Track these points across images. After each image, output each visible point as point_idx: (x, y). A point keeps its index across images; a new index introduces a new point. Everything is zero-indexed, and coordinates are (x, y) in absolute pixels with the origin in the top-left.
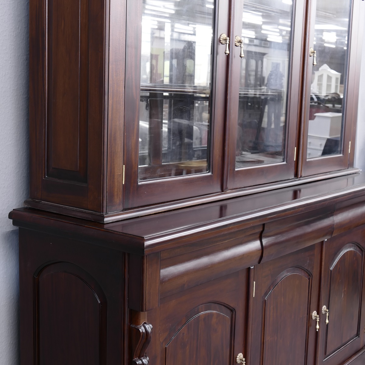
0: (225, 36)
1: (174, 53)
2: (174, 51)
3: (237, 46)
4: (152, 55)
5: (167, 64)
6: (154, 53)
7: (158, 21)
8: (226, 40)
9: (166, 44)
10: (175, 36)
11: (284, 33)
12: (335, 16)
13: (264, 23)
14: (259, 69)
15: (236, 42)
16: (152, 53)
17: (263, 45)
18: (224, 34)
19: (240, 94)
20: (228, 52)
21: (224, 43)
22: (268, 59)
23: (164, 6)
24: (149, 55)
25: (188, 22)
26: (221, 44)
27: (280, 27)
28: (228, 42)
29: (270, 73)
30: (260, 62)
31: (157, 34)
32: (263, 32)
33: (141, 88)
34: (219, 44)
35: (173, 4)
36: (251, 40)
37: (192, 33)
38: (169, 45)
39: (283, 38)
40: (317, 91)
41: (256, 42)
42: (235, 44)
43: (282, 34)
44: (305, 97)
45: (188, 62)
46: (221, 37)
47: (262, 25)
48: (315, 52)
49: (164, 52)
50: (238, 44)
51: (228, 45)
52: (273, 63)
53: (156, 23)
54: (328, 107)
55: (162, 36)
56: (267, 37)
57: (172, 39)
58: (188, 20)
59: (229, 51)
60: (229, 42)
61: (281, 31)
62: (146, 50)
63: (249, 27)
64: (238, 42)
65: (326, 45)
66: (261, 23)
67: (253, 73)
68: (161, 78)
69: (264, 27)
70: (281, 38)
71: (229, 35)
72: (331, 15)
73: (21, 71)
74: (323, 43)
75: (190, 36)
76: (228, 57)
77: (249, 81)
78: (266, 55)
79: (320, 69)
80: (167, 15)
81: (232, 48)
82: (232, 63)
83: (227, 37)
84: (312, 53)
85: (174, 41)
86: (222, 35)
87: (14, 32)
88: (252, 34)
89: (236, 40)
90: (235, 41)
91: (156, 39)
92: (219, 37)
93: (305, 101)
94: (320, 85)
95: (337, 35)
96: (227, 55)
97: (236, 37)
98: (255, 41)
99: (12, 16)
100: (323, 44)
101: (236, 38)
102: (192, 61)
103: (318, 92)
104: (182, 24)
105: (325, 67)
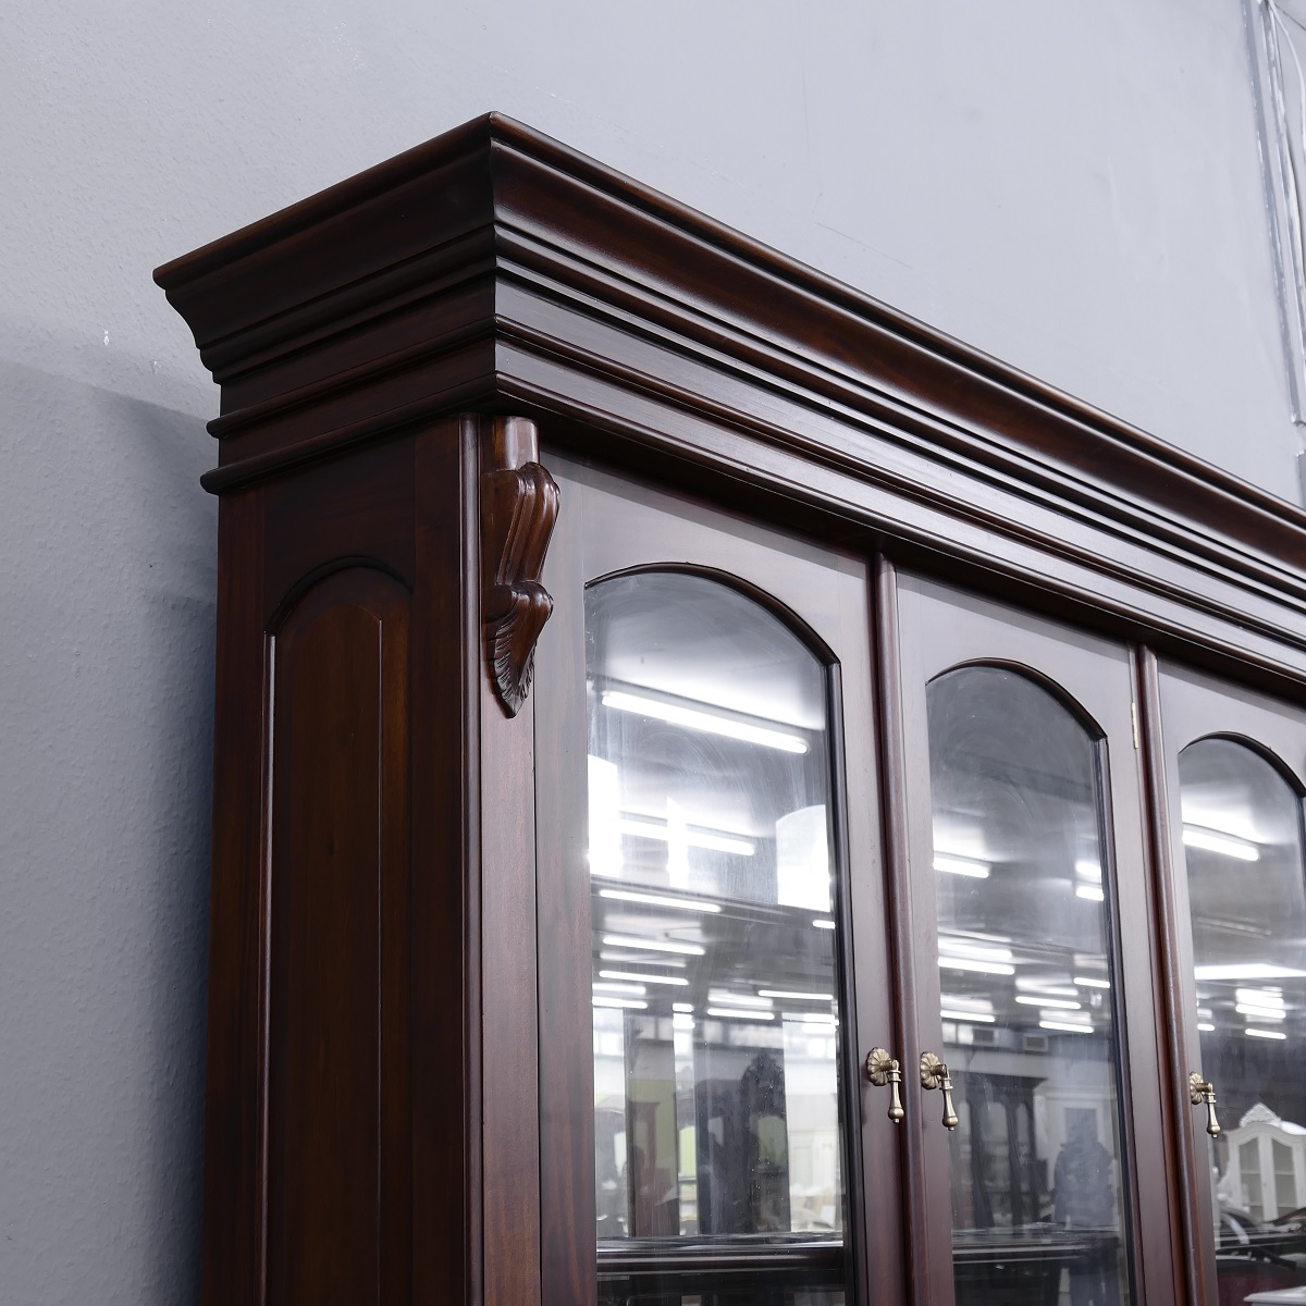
0: (882, 1055)
1: (709, 1095)
2: (709, 1089)
3: (931, 1088)
4: (632, 1107)
5: (688, 1136)
6: (639, 1098)
7: (646, 984)
8: (888, 1069)
9: (679, 1067)
10: (712, 1032)
11: (1096, 1000)
12: (1269, 933)
13: (1022, 970)
14: (1022, 1137)
15: (924, 1075)
16: (633, 1100)
17: (1026, 1048)
18: (879, 1051)
19: (957, 1258)
20: (899, 1111)
21: (882, 1082)
22: (1048, 1099)
23: (667, 935)
24: (622, 1106)
25: (751, 982)
26: (871, 1084)
27: (1080, 981)
28: (896, 1077)
29: (1061, 1152)
30: (1021, 1111)
31: (648, 1033)
32: (1020, 1000)
33: (599, 1261)
34: (866, 1086)
35: (697, 924)
36: (981, 1030)
37: (771, 1017)
38: (691, 1065)
39: (1093, 1018)
40: (1244, 1205)
41: (1001, 1037)
42: (923, 1079)
43: (1089, 1004)
44: (1197, 1254)
45: (764, 1126)
46: (869, 1061)
47: (1012, 978)
48: (1210, 1086)
49: (675, 1095)
50: (932, 1081)
51: (896, 1086)
52: (1069, 1111)
53: (641, 990)
54: (1291, 1264)
55: (664, 1036)
56: (1039, 1019)
57: (699, 1046)
58: (753, 977)
59: (904, 1107)
60: (901, 1076)
61: (1085, 992)
62: (609, 1087)
63: (970, 986)
64: (933, 1075)
65: (1250, 1032)
66: (1010, 971)
67: (1001, 1151)
68: (670, 1187)
69: (1023, 983)
70: (1086, 1018)
71: (897, 1052)
72: (1252, 929)
73: (173, 1220)
74: (1239, 1027)
75: (763, 1029)
76: (901, 1129)
77: (987, 1183)
78: (1042, 1085)
79: (1244, 1122)
80: (681, 964)
81: (914, 1097)
82: (917, 1147)
83: (893, 1058)
84: (1199, 1091)
85: (708, 1052)
86: (875, 1055)
87: (152, 1083)
88: (981, 1010)
89: (923, 1067)
90: (921, 1071)
91: (645, 1047)
92: (862, 1061)
93: (1198, 1268)
94: (1251, 1181)
95: (1287, 998)
96: (897, 1121)
97: (921, 1056)
98: (997, 1033)
99: (148, 1031)
100: (1243, 1031)
101: (925, 1060)
102: (775, 1119)
103: (1246, 1209)
104: (731, 990)
105: (1260, 1112)
